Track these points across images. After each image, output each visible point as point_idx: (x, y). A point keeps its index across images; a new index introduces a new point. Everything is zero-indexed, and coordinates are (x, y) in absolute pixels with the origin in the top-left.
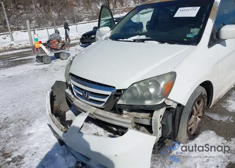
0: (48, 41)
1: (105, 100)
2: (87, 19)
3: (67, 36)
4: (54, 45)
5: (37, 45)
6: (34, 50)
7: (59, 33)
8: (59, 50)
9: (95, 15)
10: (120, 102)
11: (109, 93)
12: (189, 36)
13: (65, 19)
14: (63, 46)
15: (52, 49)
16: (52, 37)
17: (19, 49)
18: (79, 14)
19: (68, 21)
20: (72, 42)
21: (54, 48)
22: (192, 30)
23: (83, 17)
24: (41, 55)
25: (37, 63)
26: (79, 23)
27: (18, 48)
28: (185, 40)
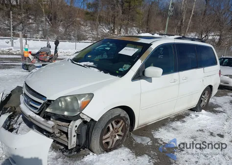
0: (38, 53)
1: (39, 107)
2: (91, 39)
3: (56, 51)
4: (43, 57)
5: (26, 55)
6: (23, 58)
7: (50, 47)
8: (46, 62)
9: (99, 37)
10: (48, 110)
11: (42, 102)
12: (120, 69)
13: (70, 35)
14: (50, 59)
15: (39, 60)
16: (42, 50)
17: (15, 55)
18: (84, 34)
19: (72, 37)
20: (58, 57)
21: (42, 59)
22: (125, 66)
23: (88, 37)
24: (28, 64)
25: (23, 70)
26: (83, 41)
27: (15, 53)
28: (117, 72)
